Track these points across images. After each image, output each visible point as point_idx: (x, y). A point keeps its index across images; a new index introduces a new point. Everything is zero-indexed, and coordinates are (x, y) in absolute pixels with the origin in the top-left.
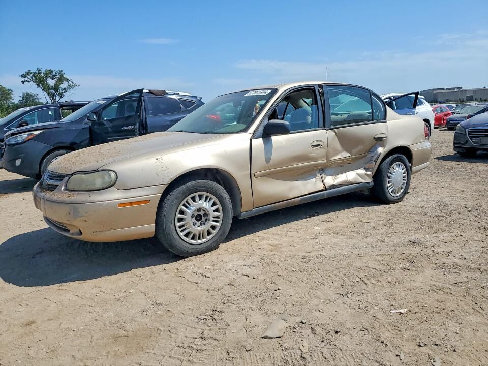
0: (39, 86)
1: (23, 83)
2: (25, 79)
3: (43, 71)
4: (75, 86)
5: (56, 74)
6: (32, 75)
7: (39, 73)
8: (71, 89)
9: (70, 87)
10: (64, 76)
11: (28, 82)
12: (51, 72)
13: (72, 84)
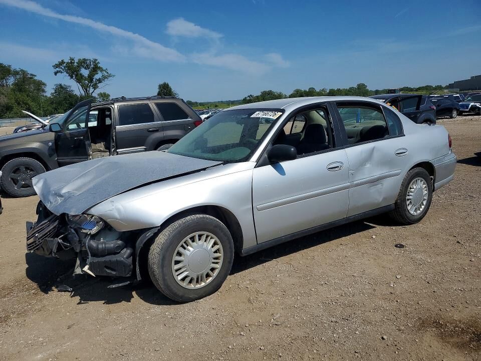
0: (72, 77)
1: (56, 74)
2: (58, 69)
3: (76, 61)
4: (110, 76)
5: (90, 63)
6: (65, 65)
7: (71, 63)
8: (106, 80)
9: (105, 78)
10: (99, 65)
11: (62, 72)
12: (84, 61)
13: (106, 74)
